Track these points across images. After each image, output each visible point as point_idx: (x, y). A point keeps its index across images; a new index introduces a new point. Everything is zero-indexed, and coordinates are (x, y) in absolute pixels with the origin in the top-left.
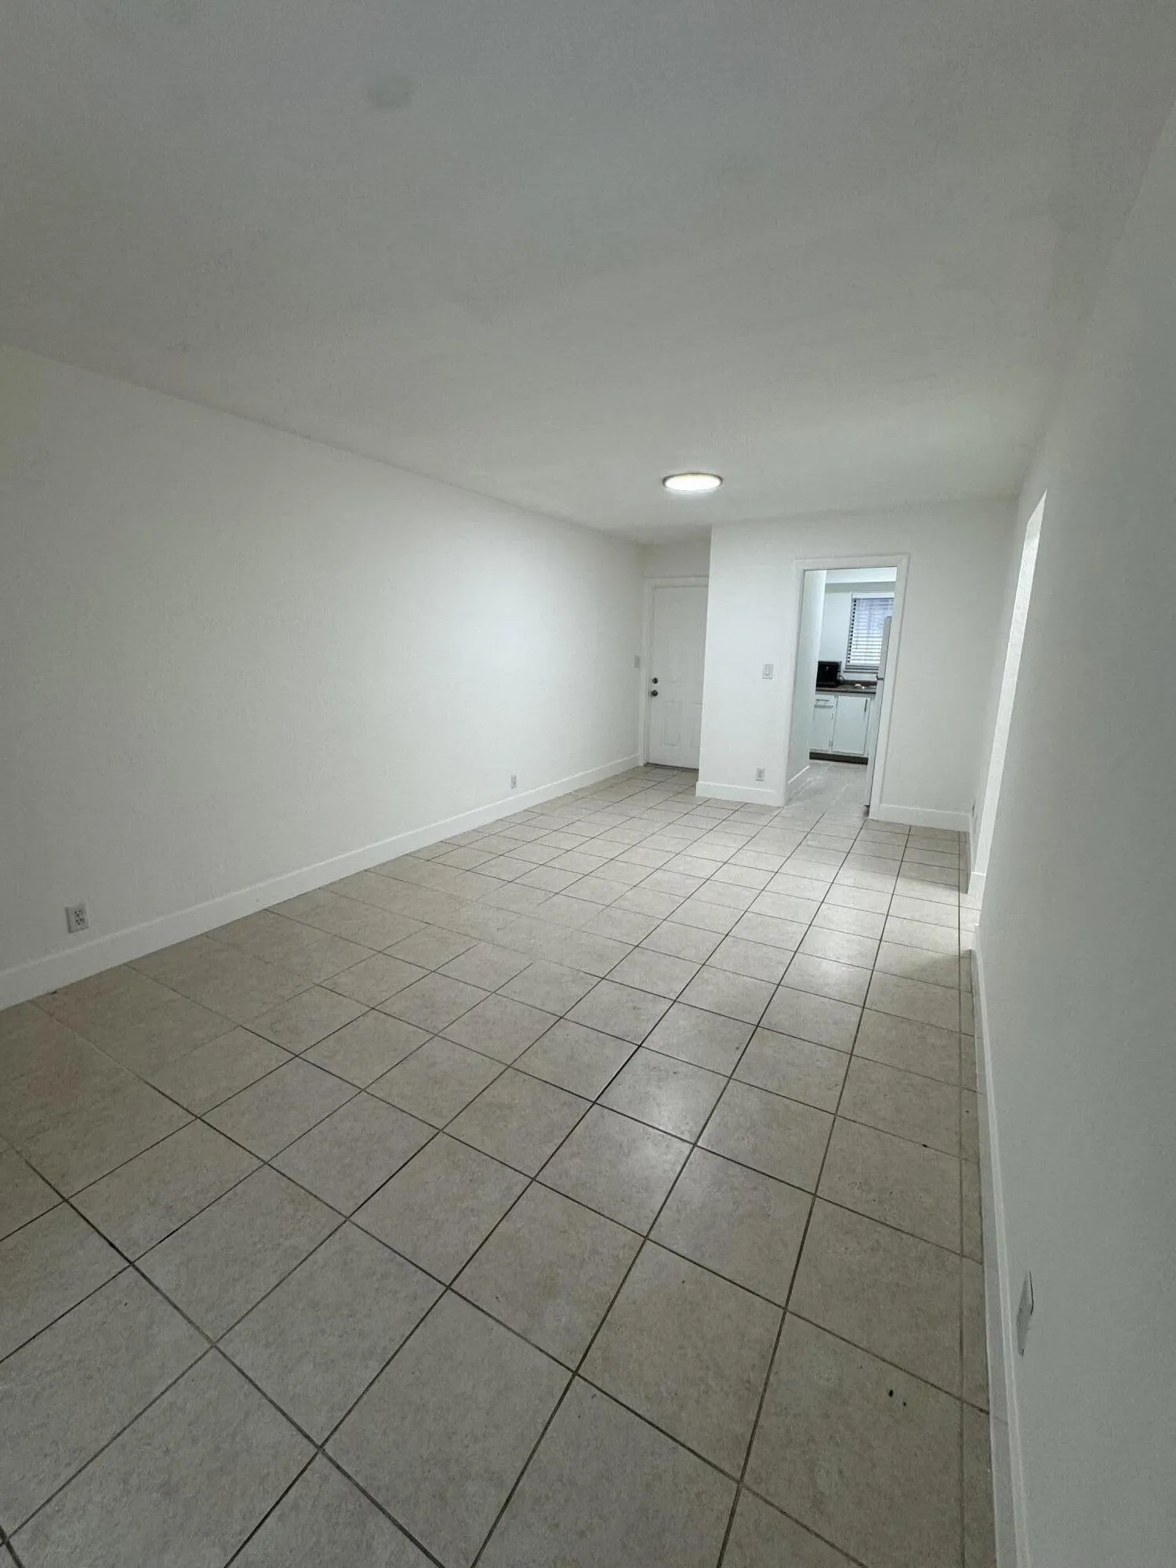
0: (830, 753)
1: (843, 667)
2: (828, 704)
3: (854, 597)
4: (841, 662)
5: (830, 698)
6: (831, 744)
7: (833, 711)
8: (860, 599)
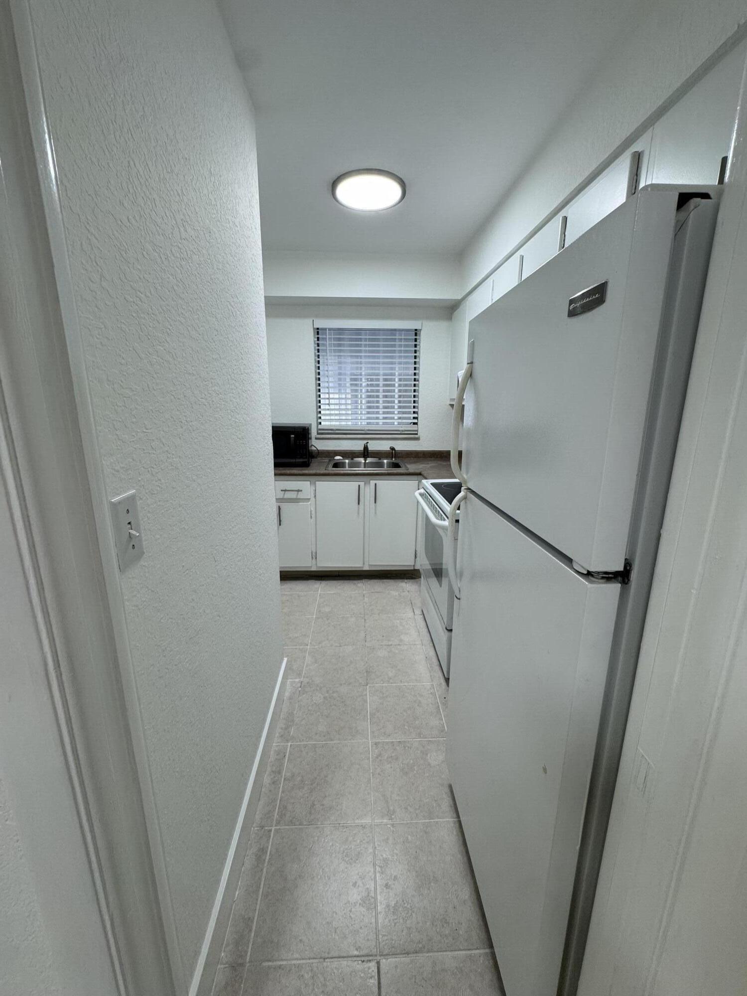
0: (314, 569)
1: (314, 433)
2: (301, 495)
3: (316, 326)
4: (311, 425)
5: (303, 486)
6: (315, 556)
7: (310, 505)
8: (325, 329)
